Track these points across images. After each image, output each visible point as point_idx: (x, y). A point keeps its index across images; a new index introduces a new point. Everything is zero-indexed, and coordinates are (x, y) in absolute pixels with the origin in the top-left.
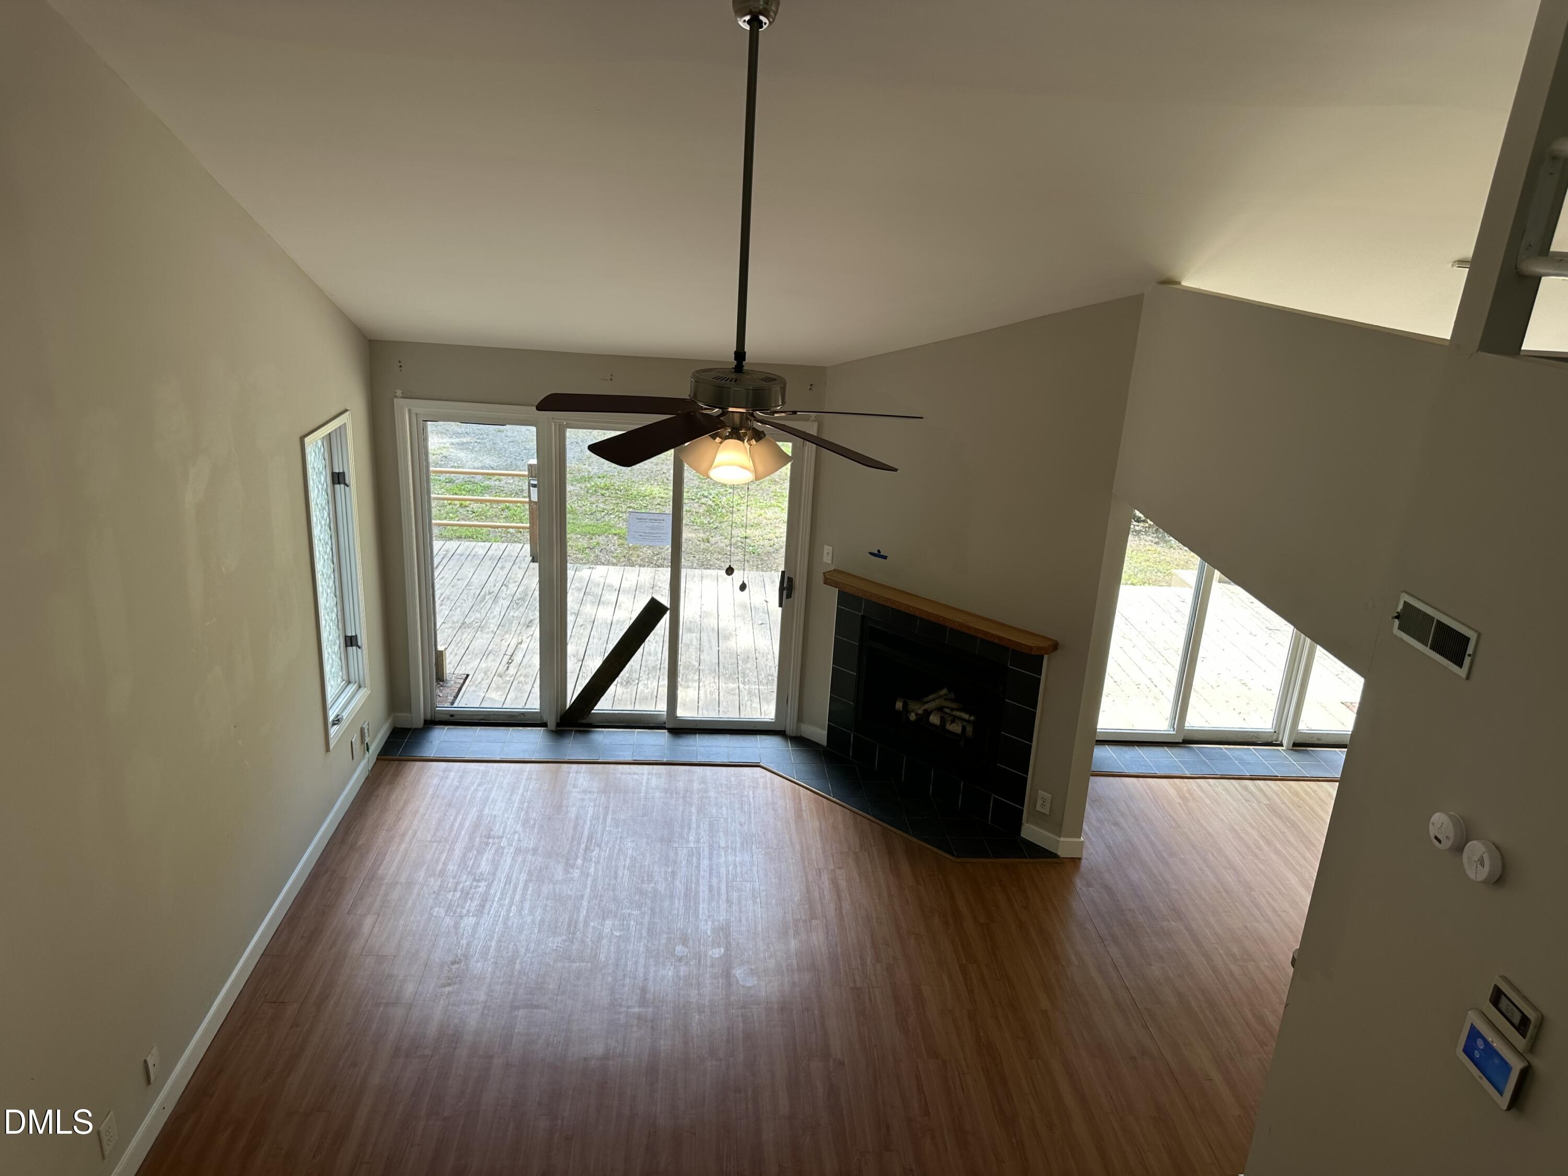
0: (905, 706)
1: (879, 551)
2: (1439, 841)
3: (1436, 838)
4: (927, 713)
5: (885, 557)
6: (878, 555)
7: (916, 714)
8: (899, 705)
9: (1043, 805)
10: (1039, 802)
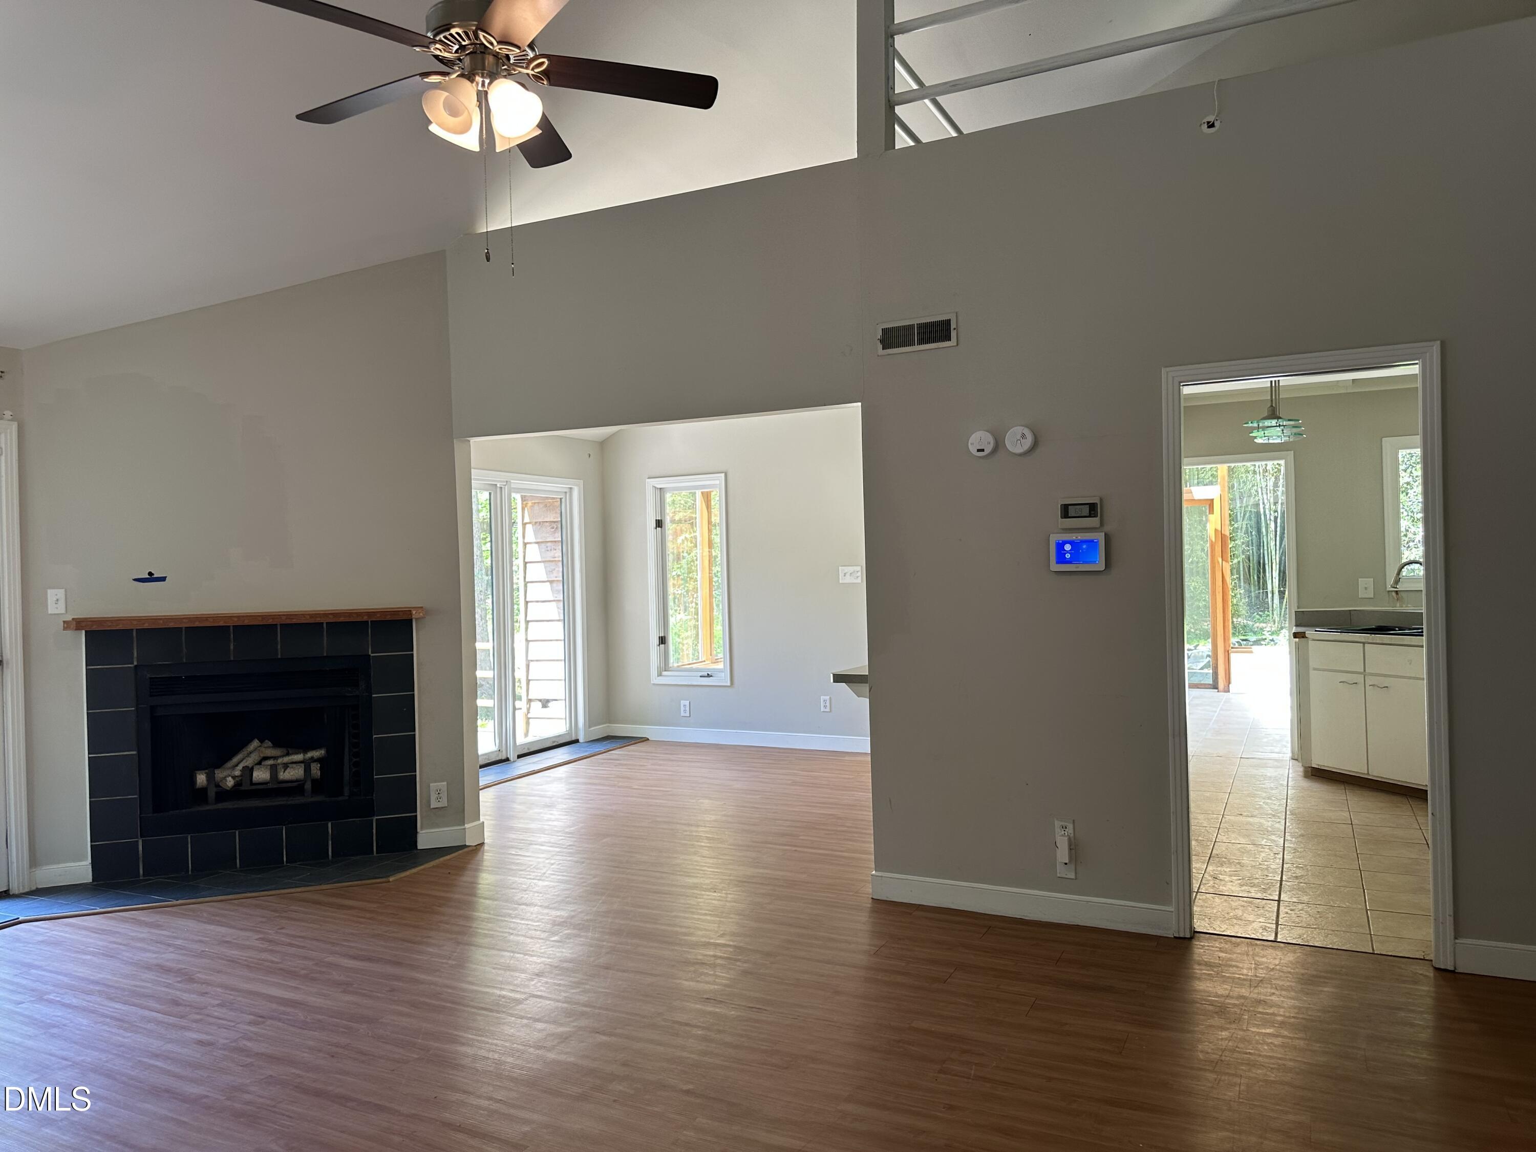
0: (210, 778)
1: (150, 574)
2: (983, 450)
3: (979, 450)
4: (249, 771)
5: (163, 579)
6: (151, 578)
7: (234, 777)
8: (201, 779)
9: (438, 799)
10: (433, 797)
